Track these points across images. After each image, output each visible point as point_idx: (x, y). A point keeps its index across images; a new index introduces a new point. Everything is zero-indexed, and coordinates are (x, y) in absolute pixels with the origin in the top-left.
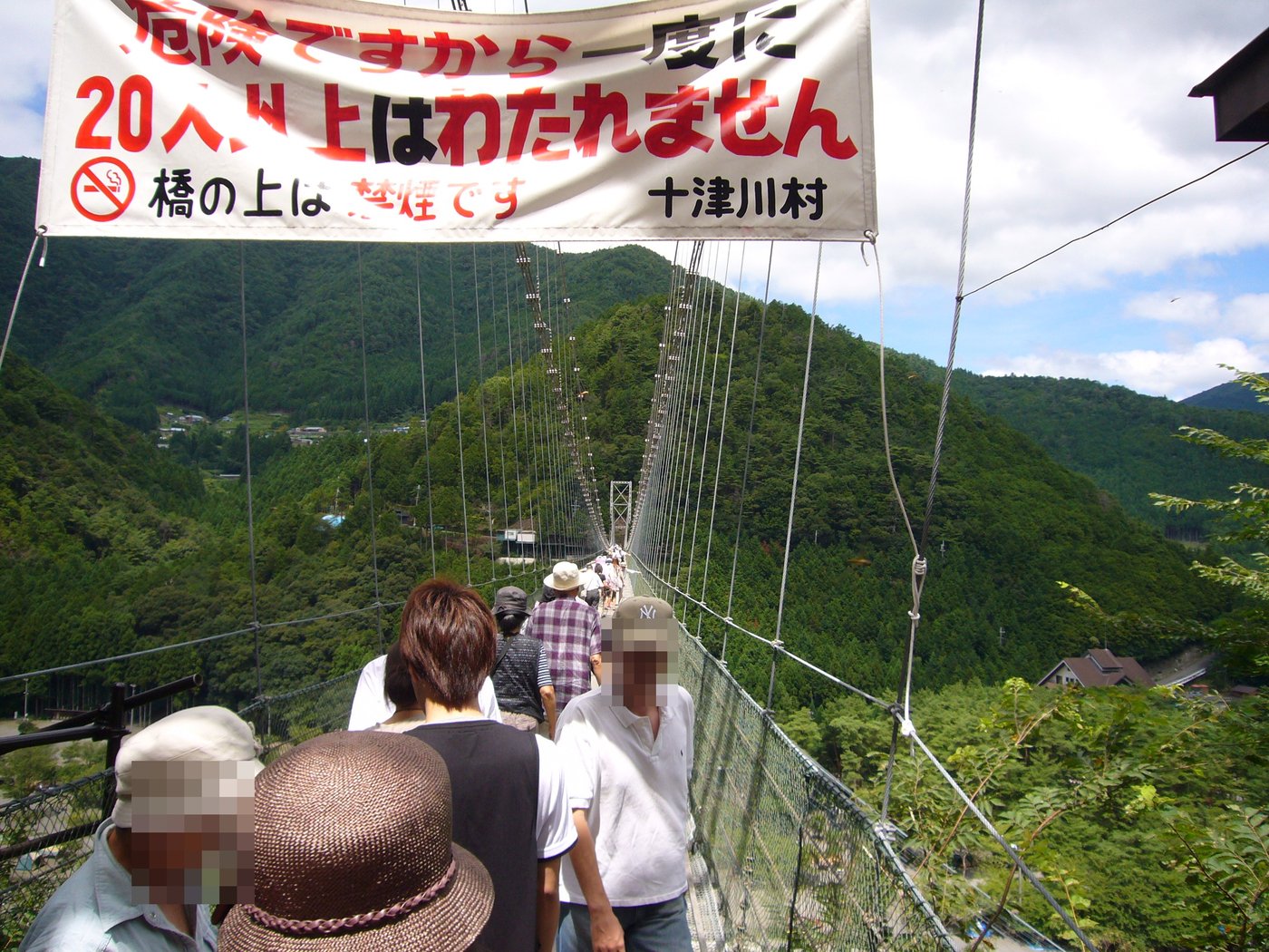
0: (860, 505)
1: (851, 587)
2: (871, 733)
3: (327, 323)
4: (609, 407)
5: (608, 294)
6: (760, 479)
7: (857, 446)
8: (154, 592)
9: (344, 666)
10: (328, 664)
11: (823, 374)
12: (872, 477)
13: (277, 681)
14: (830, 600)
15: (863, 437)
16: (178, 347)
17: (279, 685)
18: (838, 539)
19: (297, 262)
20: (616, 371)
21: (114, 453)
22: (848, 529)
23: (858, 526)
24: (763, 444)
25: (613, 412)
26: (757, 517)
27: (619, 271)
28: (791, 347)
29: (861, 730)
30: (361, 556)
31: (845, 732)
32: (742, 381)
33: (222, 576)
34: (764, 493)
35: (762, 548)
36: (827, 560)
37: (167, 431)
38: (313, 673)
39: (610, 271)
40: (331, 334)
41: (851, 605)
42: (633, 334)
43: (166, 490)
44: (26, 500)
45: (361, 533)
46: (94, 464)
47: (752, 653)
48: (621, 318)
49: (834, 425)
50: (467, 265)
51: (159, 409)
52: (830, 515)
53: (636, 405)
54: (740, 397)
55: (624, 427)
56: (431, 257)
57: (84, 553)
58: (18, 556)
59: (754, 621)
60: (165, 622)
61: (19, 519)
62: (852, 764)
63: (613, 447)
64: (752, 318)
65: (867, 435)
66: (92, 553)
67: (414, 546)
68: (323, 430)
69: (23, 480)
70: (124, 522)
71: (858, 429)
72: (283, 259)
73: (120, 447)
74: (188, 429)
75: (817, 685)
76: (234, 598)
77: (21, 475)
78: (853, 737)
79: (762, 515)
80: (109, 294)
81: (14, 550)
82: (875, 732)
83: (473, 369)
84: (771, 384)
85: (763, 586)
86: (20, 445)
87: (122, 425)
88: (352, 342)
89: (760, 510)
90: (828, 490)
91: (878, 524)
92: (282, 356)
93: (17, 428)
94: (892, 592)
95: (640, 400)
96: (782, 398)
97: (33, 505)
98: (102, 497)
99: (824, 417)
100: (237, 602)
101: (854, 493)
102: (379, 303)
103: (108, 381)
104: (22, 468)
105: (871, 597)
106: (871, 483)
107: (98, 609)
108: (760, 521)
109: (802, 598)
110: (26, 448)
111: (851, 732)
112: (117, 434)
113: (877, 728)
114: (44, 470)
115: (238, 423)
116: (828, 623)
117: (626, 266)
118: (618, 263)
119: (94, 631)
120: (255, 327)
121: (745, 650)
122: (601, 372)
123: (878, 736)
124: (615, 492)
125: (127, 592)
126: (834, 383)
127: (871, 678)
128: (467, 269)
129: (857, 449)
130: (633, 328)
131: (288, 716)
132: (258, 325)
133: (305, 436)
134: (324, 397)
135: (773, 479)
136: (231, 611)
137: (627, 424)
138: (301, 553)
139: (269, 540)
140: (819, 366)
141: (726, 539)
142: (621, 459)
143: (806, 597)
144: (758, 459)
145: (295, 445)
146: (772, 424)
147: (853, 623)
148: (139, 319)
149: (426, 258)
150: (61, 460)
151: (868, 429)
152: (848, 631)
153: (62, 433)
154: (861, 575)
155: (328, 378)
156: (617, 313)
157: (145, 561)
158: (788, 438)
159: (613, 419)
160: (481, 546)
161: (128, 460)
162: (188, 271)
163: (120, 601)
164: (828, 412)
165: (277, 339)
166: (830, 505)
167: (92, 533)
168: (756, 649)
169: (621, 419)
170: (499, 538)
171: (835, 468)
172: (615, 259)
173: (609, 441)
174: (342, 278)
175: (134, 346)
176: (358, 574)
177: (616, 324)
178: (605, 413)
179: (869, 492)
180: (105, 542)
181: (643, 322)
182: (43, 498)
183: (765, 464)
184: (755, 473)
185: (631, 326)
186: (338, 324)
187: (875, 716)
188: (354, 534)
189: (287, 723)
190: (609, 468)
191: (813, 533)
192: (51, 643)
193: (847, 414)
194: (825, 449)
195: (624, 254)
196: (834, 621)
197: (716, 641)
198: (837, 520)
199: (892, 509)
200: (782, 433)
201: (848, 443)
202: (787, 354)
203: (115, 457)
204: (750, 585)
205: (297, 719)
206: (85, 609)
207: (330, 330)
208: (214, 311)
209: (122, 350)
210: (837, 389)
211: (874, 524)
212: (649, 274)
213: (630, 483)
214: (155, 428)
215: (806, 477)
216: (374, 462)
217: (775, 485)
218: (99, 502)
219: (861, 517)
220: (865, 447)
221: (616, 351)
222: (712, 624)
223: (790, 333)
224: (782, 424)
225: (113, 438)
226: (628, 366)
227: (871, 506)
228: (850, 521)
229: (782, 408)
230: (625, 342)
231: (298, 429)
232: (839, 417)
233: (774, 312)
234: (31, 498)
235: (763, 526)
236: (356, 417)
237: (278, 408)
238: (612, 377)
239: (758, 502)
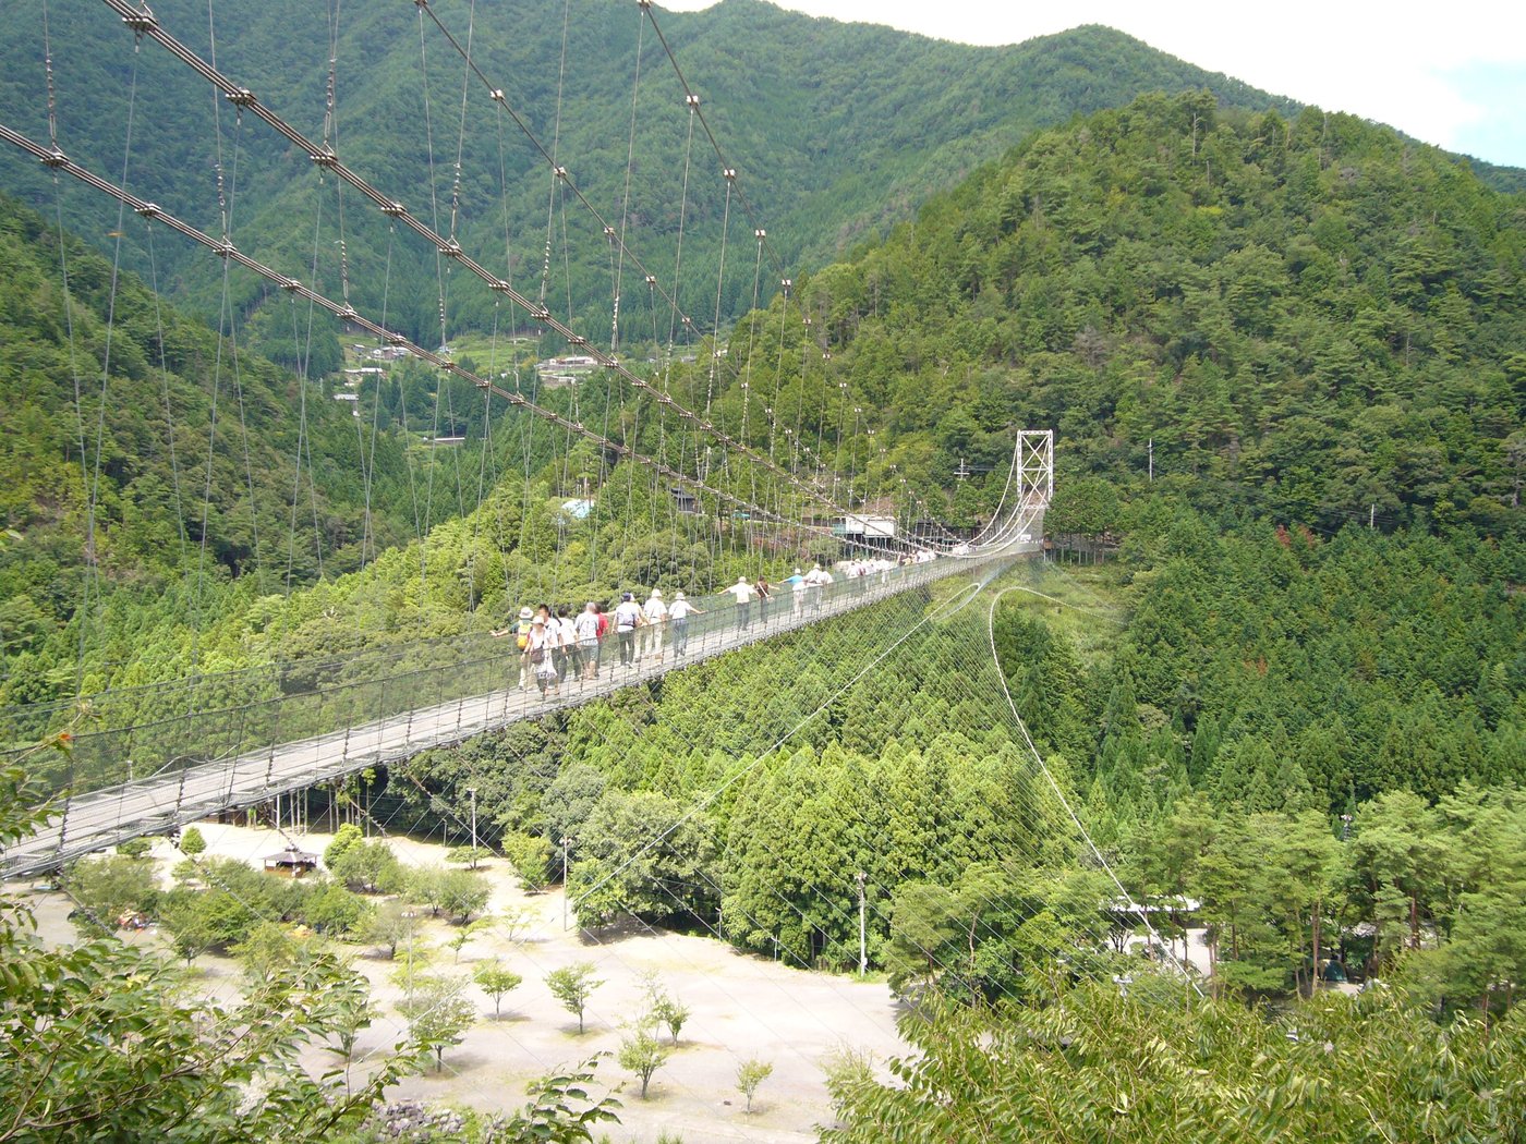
0: (1453, 459)
1: (1432, 602)
2: (1432, 855)
3: (594, 188)
4: (1018, 307)
5: (1049, 112)
6: (1275, 419)
7: (1450, 356)
8: (305, 627)
9: (584, 740)
10: (562, 736)
11: (1394, 233)
12: (1476, 410)
13: (485, 763)
14: (1394, 624)
15: (1462, 340)
16: (368, 241)
17: (488, 771)
18: (1412, 517)
19: (546, 91)
20: (1029, 246)
21: (264, 413)
22: (1430, 501)
23: (1449, 497)
24: (1282, 358)
25: (1025, 315)
26: (1270, 483)
27: (1067, 72)
28: (1336, 188)
29: (1413, 851)
30: (615, 564)
31: (1384, 853)
32: (1246, 252)
33: (407, 601)
34: (1283, 444)
35: (1276, 538)
36: (1390, 555)
37: (354, 374)
38: (539, 751)
39: (1051, 71)
40: (599, 205)
41: (1432, 634)
42: (1060, 181)
43: (343, 467)
44: (128, 491)
45: (617, 528)
46: (227, 433)
47: (1251, 716)
48: (1041, 154)
49: (1410, 321)
50: (815, 78)
51: (342, 339)
52: (1399, 478)
53: (1062, 302)
54: (1243, 280)
55: (1043, 338)
56: (757, 67)
57: (214, 569)
58: (121, 576)
59: (1257, 660)
60: (323, 673)
61: (120, 520)
62: (1395, 908)
63: (1023, 374)
64: (1268, 142)
65: (1471, 337)
66: (226, 568)
67: (699, 547)
68: (590, 361)
69: (123, 461)
70: (272, 520)
71: (1452, 325)
72: (523, 89)
73: (273, 402)
74: (386, 368)
75: (1363, 770)
76: (423, 635)
77: (120, 453)
78: (1398, 863)
79: (1278, 479)
80: (264, 164)
81: (115, 568)
82: (1439, 854)
83: (828, 250)
84: (1299, 254)
85: (1275, 601)
86: (119, 407)
87: (275, 368)
88: (634, 217)
89: (1274, 472)
90: (1396, 435)
91: (1485, 491)
92: (526, 245)
93: (115, 382)
94: (1506, 608)
95: (1070, 293)
96: (1318, 278)
97: (137, 499)
98: (241, 483)
99: (1392, 308)
100: (426, 640)
101: (1442, 439)
102: (675, 151)
103: (266, 300)
104: (121, 442)
105: (1468, 619)
106: (1474, 421)
107: (227, 654)
108: (1275, 491)
109: (1343, 622)
110: (126, 412)
111: (1396, 854)
112: (269, 384)
113: (1443, 847)
114: (154, 446)
115: (461, 355)
116: (1389, 664)
117: (1076, 60)
118: (1066, 58)
119: (222, 687)
120: (484, 202)
121: (1240, 710)
122: (1005, 248)
123: (1445, 860)
124: (1025, 449)
125: (269, 628)
126: (1411, 246)
127: (1458, 759)
128: (818, 85)
129: (1451, 362)
130: (1061, 169)
131: (502, 819)
132: (488, 197)
133: (562, 372)
134: (591, 308)
135: (1298, 418)
136: (418, 655)
137: (1047, 335)
138: (526, 561)
139: (478, 542)
140: (1386, 218)
141: (1214, 524)
142: (1037, 393)
143: (1352, 620)
144: (1272, 385)
145: (548, 386)
146: (1298, 324)
147: (1433, 663)
148: (308, 199)
149: (749, 72)
150: (180, 427)
151: (1473, 326)
152: (1425, 676)
153: (181, 387)
154: (1450, 580)
155: (599, 275)
156: (1034, 147)
157: (305, 578)
158: (1327, 347)
159: (1024, 326)
160: (809, 544)
161: (285, 423)
162: (378, 119)
163: (259, 642)
164: (1398, 299)
165: (518, 218)
166: (1398, 460)
167: (227, 539)
168: (1258, 708)
169: (1037, 327)
170: (839, 529)
171: (1411, 397)
172: (1060, 51)
173: (1017, 364)
174: (615, 114)
175: (302, 243)
176: (612, 592)
177: (1033, 165)
178: (1013, 318)
179: (1470, 436)
180: (245, 552)
181: (1079, 160)
182: (151, 489)
183: (1285, 393)
184: (1267, 408)
185: (1058, 166)
186: (611, 189)
187: (1441, 825)
188: (605, 530)
189: (502, 831)
190: (1016, 408)
191: (1366, 510)
192: (164, 707)
193: (1435, 300)
194: (1393, 364)
195: (1074, 41)
196: (1400, 661)
197: (1190, 696)
198: (1410, 486)
199: (1512, 465)
200: (1317, 338)
201: (1435, 352)
202: (1329, 200)
203: (266, 419)
204: (1254, 600)
205: (516, 824)
206: (208, 655)
207: (598, 199)
208: (421, 179)
209: (284, 250)
210: (1417, 257)
211: (1478, 491)
212: (1118, 74)
213: (1050, 432)
214: (336, 370)
215: (1358, 412)
216: (642, 411)
217: (1301, 429)
218: (236, 489)
219: (1454, 479)
220: (1466, 358)
221: (1030, 212)
222: (1183, 667)
223: (1335, 164)
224: (1316, 322)
225: (261, 389)
226: (1051, 236)
227: (1473, 461)
228: (1434, 487)
229: (1318, 296)
230: (1047, 194)
231: (553, 362)
232: (1419, 307)
233: (1308, 129)
234: (135, 487)
235: (1281, 500)
236: (643, 337)
237: (522, 328)
238: (1024, 256)
239: (1270, 458)
